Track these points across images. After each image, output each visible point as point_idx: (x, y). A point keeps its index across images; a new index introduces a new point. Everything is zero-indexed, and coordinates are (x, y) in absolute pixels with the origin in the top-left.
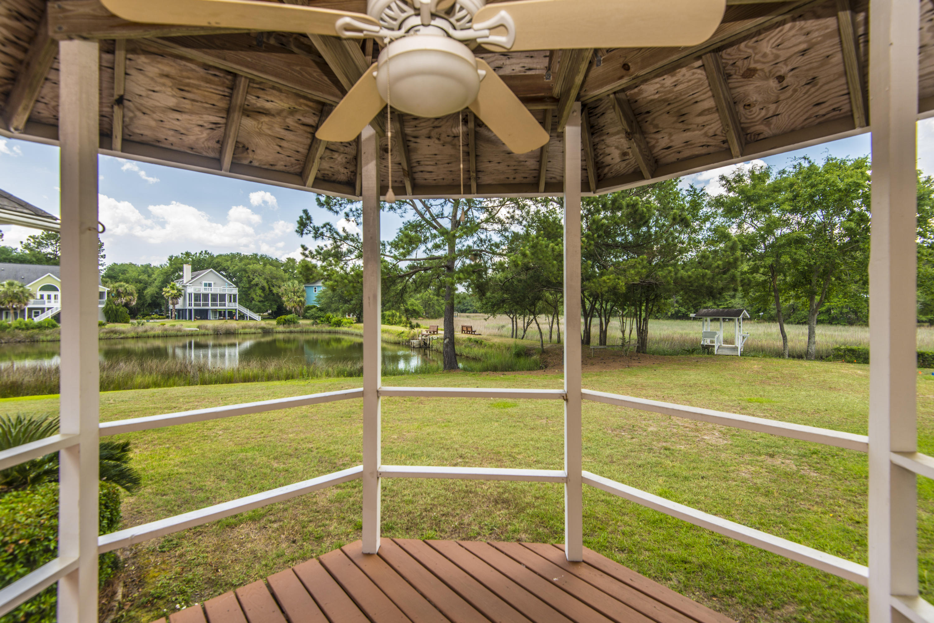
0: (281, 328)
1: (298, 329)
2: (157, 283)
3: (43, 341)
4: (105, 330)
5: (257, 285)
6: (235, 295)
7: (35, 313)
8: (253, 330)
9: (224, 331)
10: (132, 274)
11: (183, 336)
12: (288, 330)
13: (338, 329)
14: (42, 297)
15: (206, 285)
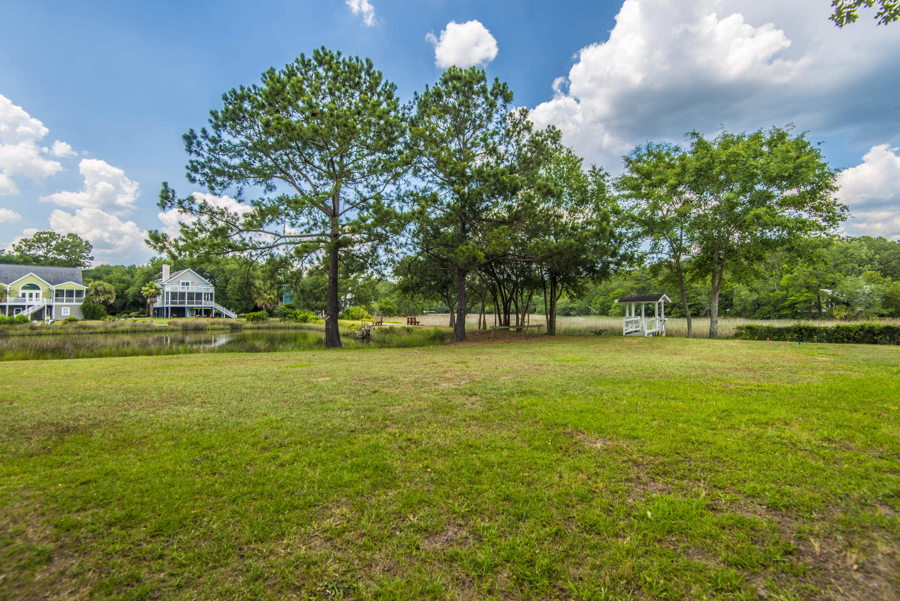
0: (250, 324)
1: (266, 325)
2: (138, 283)
3: (13, 336)
4: (75, 326)
6: (212, 294)
7: (17, 310)
8: (221, 326)
9: (193, 327)
10: (116, 275)
11: (151, 331)
12: (257, 325)
13: (304, 324)
14: (24, 295)
15: (183, 284)
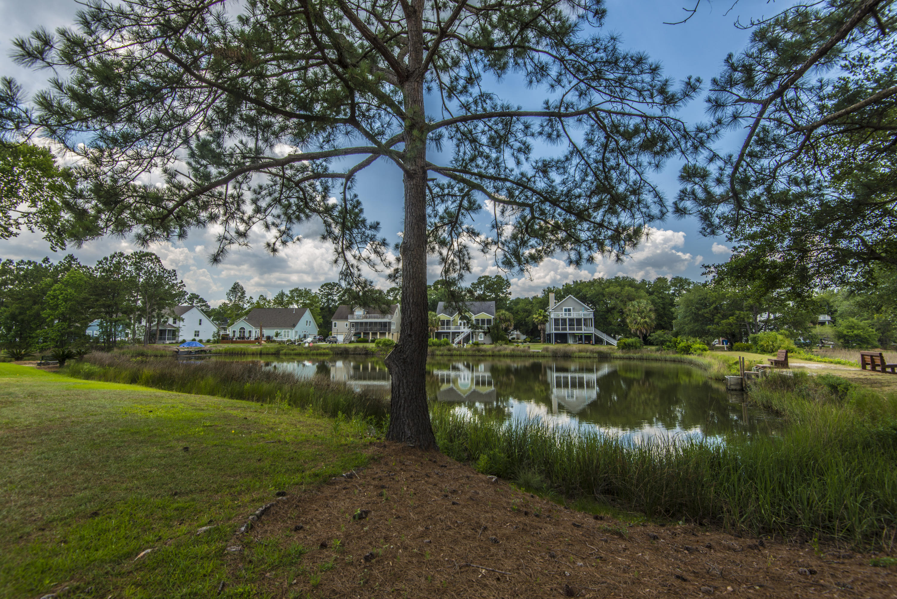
0: (619, 353)
5: (613, 308)
6: (591, 320)
9: (562, 354)
14: (460, 324)
15: (566, 310)
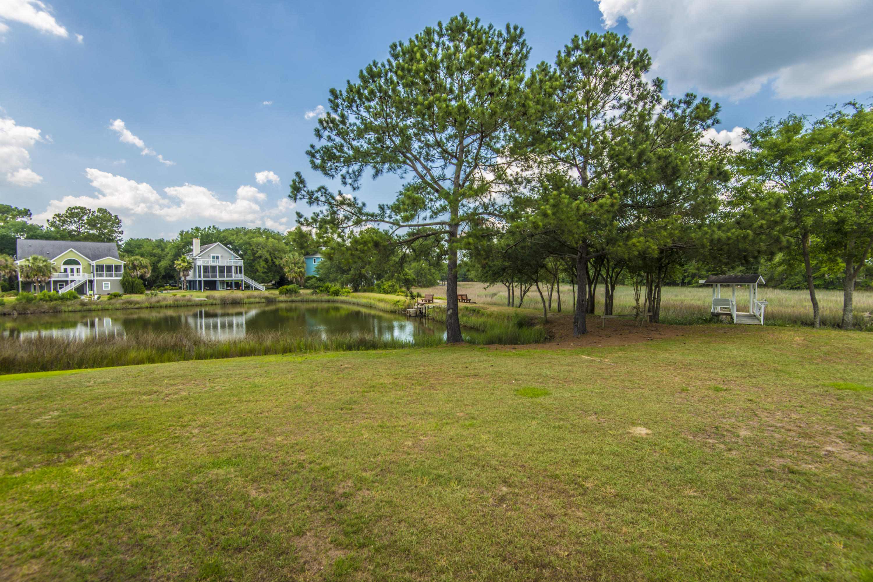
0: (283, 298)
1: (299, 298)
2: (169, 257)
3: (65, 312)
4: (121, 301)
5: (260, 257)
6: (240, 267)
7: (60, 285)
8: (257, 300)
9: (230, 301)
10: (147, 248)
11: (193, 306)
12: (289, 299)
13: (336, 298)
14: (66, 270)
15: (213, 258)
